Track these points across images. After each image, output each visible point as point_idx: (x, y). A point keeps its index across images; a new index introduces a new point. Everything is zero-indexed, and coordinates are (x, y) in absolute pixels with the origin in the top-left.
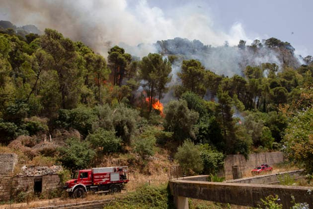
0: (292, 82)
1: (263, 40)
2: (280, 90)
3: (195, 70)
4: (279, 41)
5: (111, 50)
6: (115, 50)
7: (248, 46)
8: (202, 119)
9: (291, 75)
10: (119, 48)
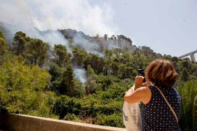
0: (126, 59)
1: (117, 36)
2: (115, 64)
3: (60, 51)
4: (125, 37)
5: (17, 33)
6: (19, 34)
7: (109, 38)
8: (58, 78)
9: (127, 56)
10: (22, 33)
